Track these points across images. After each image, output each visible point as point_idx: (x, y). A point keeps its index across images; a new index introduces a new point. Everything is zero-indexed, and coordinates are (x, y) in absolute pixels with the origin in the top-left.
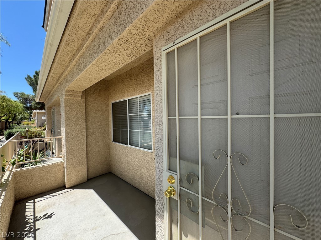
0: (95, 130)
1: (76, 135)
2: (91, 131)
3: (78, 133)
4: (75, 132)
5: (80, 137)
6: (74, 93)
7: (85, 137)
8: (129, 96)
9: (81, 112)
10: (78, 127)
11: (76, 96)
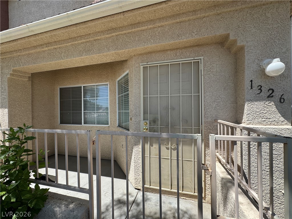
0: (40, 113)
1: (21, 117)
2: (36, 113)
3: (23, 115)
4: (19, 113)
5: (25, 119)
6: (22, 73)
7: (31, 119)
8: (84, 84)
9: (26, 94)
10: (23, 108)
11: (22, 77)
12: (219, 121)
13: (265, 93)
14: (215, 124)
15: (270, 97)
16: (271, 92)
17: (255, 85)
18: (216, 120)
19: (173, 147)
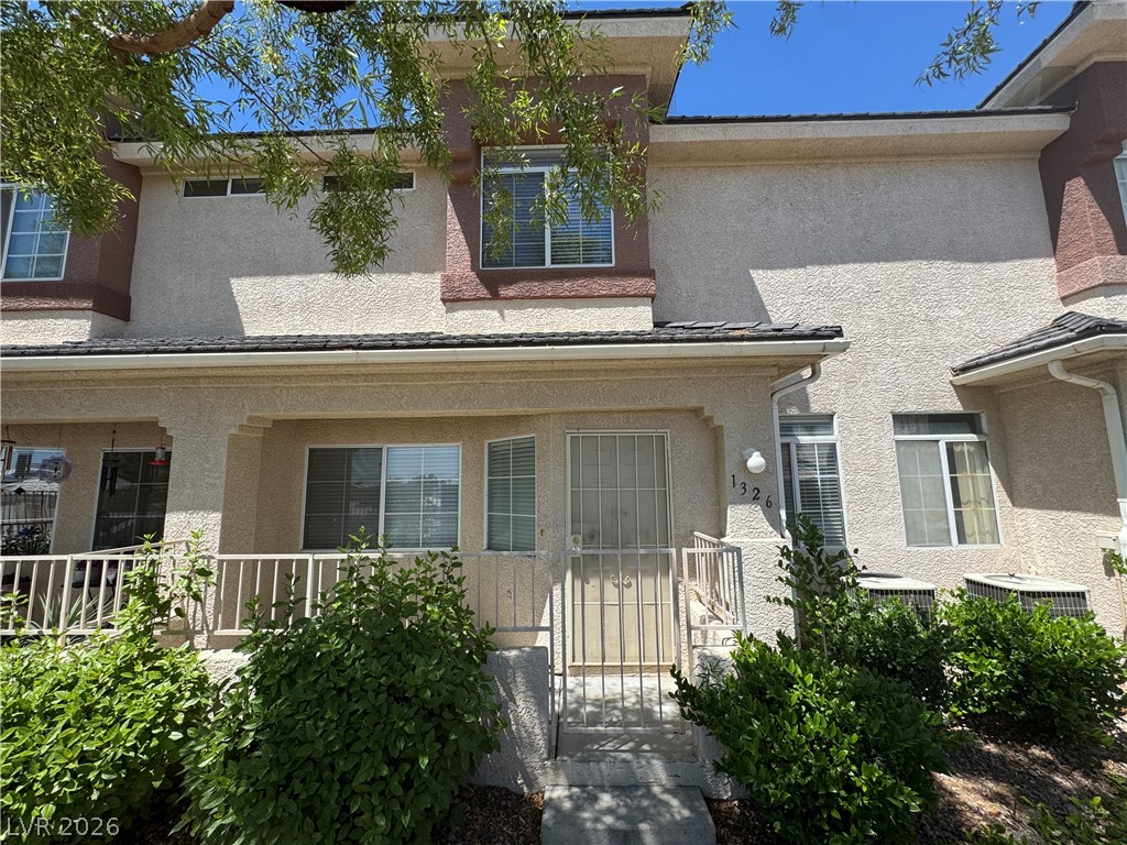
1: (240, 532)
3: (242, 527)
4: (237, 523)
5: (246, 538)
7: (253, 537)
8: (391, 442)
9: (252, 471)
10: (243, 511)
12: (696, 533)
13: (750, 494)
14: (691, 538)
15: (755, 498)
16: (756, 492)
17: (738, 482)
18: (692, 532)
19: (625, 583)
